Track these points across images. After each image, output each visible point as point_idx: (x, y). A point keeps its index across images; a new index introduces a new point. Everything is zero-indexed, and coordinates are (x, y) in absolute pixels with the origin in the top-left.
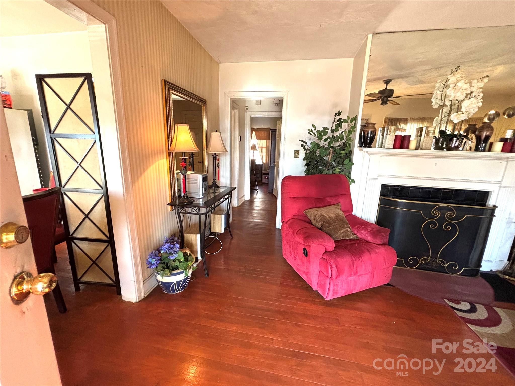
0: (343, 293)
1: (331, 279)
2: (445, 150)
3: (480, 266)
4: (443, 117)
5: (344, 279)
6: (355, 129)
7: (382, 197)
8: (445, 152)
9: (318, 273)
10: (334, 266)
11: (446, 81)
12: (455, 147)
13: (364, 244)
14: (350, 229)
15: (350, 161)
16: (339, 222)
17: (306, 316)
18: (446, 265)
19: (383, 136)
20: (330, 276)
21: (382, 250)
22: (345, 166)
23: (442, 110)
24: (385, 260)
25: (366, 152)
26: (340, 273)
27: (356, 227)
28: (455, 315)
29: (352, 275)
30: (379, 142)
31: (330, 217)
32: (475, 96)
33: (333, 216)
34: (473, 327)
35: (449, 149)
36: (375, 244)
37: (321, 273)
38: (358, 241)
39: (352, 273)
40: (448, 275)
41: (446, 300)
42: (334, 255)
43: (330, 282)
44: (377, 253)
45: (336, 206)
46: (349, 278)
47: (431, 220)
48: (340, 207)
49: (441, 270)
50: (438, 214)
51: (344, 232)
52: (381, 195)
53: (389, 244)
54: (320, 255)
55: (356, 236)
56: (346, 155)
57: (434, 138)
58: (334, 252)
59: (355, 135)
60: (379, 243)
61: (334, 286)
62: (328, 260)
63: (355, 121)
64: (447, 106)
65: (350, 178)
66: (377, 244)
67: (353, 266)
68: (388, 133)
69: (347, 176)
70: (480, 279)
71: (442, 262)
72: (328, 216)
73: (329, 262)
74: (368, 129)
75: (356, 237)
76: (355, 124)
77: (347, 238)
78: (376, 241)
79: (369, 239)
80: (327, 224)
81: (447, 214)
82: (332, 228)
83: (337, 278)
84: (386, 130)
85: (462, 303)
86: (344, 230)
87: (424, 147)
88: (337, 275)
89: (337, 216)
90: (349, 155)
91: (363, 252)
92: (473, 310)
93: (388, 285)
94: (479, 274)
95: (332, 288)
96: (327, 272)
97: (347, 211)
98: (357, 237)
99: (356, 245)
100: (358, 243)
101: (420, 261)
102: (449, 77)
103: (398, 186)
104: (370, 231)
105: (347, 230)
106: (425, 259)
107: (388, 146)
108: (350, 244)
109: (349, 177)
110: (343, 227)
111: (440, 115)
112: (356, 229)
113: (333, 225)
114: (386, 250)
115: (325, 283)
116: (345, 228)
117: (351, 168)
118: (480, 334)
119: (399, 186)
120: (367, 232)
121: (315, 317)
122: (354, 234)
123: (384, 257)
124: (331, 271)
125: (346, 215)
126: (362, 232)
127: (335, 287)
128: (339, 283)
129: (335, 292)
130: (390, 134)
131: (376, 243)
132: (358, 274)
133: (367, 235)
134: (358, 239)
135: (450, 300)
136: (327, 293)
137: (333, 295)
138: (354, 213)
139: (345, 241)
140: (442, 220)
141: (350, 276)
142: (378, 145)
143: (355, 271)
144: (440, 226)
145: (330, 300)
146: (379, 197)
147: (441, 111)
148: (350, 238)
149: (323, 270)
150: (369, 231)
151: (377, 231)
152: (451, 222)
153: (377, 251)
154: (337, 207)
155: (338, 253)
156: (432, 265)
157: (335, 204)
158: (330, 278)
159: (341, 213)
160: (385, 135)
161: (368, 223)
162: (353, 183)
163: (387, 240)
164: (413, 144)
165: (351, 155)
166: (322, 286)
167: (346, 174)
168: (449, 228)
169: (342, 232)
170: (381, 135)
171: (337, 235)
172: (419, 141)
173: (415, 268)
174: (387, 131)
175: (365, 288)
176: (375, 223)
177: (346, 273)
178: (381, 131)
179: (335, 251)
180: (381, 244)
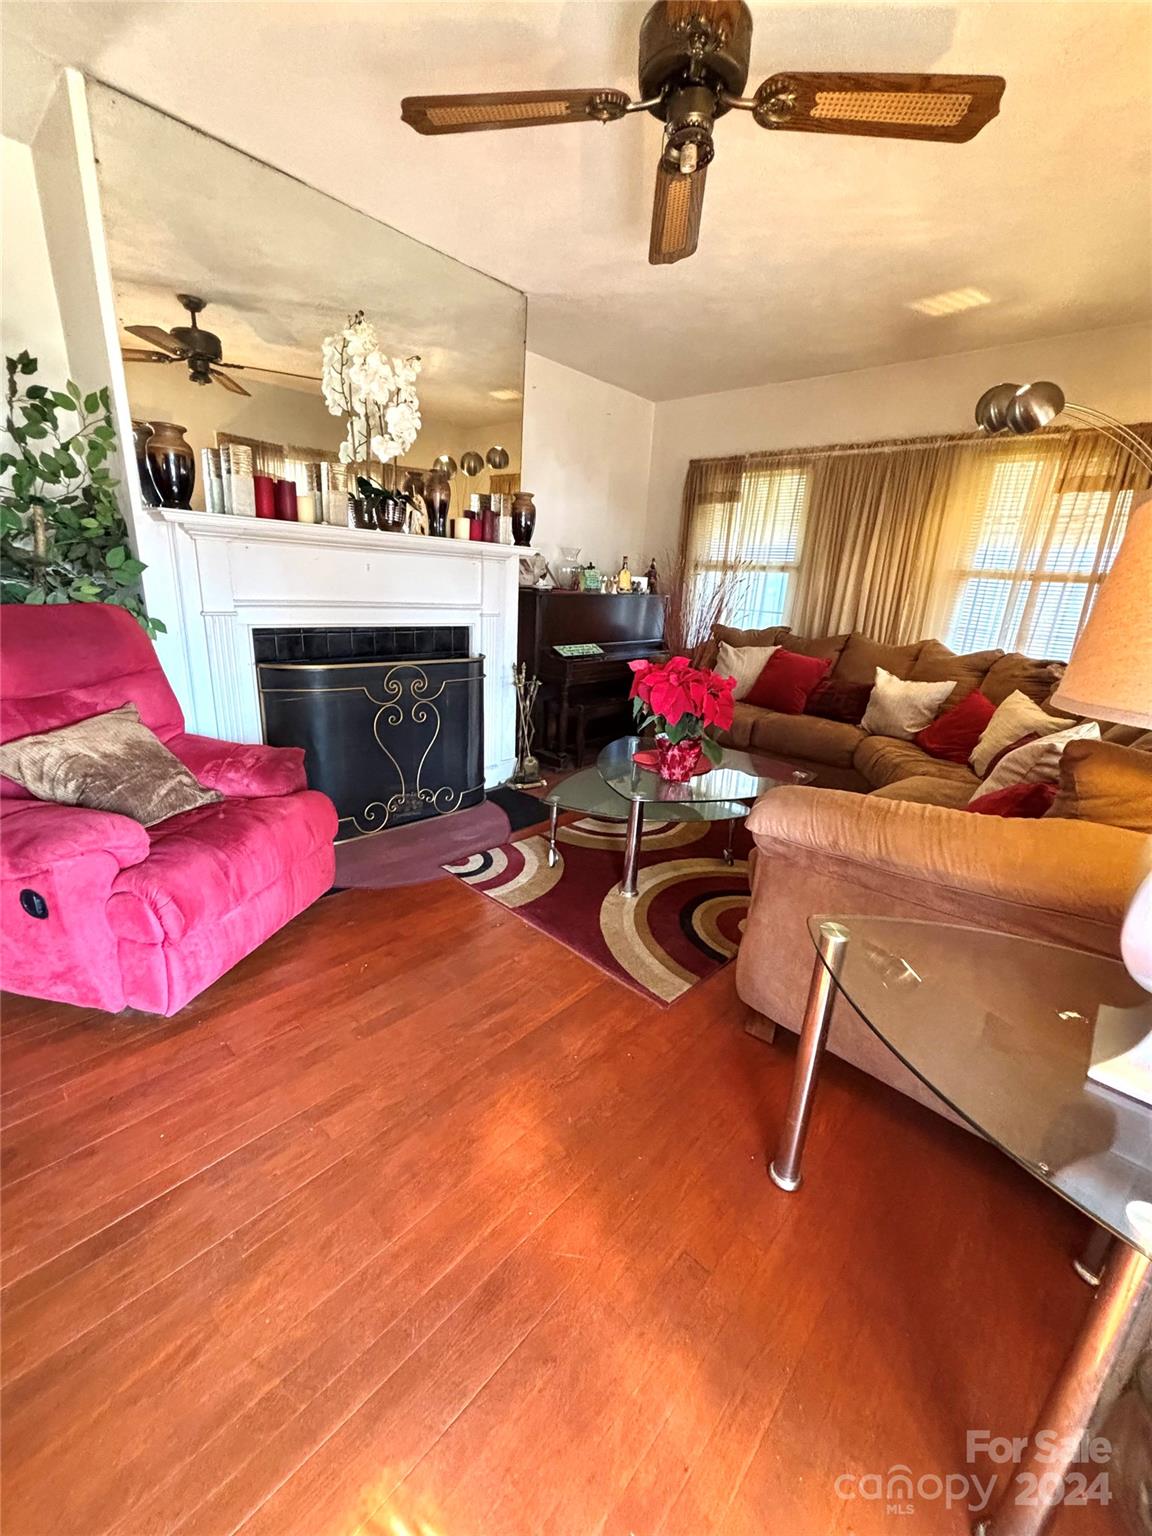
0: (220, 966)
1: (166, 944)
2: (378, 529)
3: (482, 780)
4: (357, 444)
5: (211, 926)
6: (114, 441)
7: (262, 665)
8: (378, 535)
9: (115, 951)
10: (163, 901)
11: (344, 347)
12: (394, 522)
13: (246, 807)
14: (190, 776)
15: (129, 555)
16: (145, 764)
17: (111, 1106)
18: (434, 799)
19: (219, 476)
20: (160, 937)
21: (296, 805)
22: (114, 574)
23: (352, 424)
24: (309, 828)
25: (176, 524)
26: (188, 911)
27: (208, 766)
28: (464, 888)
29: (232, 905)
30: (212, 495)
31: (105, 756)
32: (405, 401)
33: (116, 749)
34: (491, 893)
35: (385, 527)
36: (272, 799)
37: (126, 946)
38: (224, 806)
39: (231, 898)
40: (439, 817)
41: (446, 867)
42: (154, 869)
43: (166, 957)
44: (283, 818)
45: (118, 716)
46: (225, 918)
47: (389, 704)
48: (132, 717)
49: (428, 811)
50: (396, 687)
51: (173, 790)
52: (259, 660)
53: (312, 785)
54: (103, 887)
55: (213, 792)
56: (107, 534)
57: (349, 500)
58: (153, 861)
59: (121, 460)
60: (284, 792)
61: (183, 959)
62: (136, 893)
63: (108, 409)
64: (358, 415)
65: (145, 617)
66: (280, 796)
67: (226, 874)
68: (233, 468)
69: (134, 610)
70: (488, 805)
71: (427, 794)
72: (97, 751)
73: (143, 898)
74: (162, 443)
75: (215, 797)
76: (108, 420)
77: (188, 808)
78: (276, 790)
79: (255, 788)
80: (103, 781)
81: (415, 685)
82: (125, 789)
83: (184, 932)
84: (223, 458)
85: (471, 858)
86: (171, 783)
87: (332, 518)
88: (184, 921)
89: (133, 745)
90: (119, 533)
91: (245, 828)
92: (488, 862)
93: (333, 891)
94: (485, 796)
95: (176, 972)
96: (146, 928)
97: (164, 726)
98: (218, 797)
99: (221, 816)
100: (224, 812)
101: (388, 809)
102: (347, 334)
103: (297, 630)
104: (253, 766)
105: (180, 782)
106: (396, 800)
107: (241, 508)
108: (202, 821)
109: (142, 614)
110: (164, 777)
111: (350, 437)
112: (208, 772)
113: (125, 778)
114: (307, 804)
115: (149, 969)
116: (172, 778)
117: (139, 583)
118: (503, 898)
119: (300, 629)
120: (243, 772)
121: (143, 1090)
122: (205, 790)
123: (306, 823)
124: (160, 919)
125: (167, 739)
126: (231, 775)
127: (190, 963)
128: (196, 945)
129: (191, 978)
130: (238, 472)
131: (278, 793)
132: (250, 894)
133: (246, 781)
134: (222, 799)
135: (453, 863)
136: (165, 996)
137: (189, 989)
138: (190, 728)
139: (183, 816)
140: (406, 701)
141: (227, 909)
142: (213, 507)
143: (237, 891)
144: (407, 714)
145: (183, 1009)
146: (254, 667)
147: (349, 425)
148: (198, 805)
149: (129, 930)
150: (250, 768)
151: (271, 760)
152: (424, 701)
153: (284, 812)
154: (122, 716)
155: (167, 857)
156: (412, 810)
157: (113, 710)
158: (163, 943)
159: (146, 735)
160: (224, 473)
161: (242, 745)
162: (160, 631)
163: (303, 778)
164: (306, 508)
165: (125, 534)
166: (142, 985)
167: (127, 603)
168: (423, 715)
169: (163, 792)
170: (212, 473)
171: (149, 808)
172: (318, 503)
173: (383, 828)
174: (228, 461)
175: (278, 926)
176: (262, 743)
177: (211, 907)
178: (210, 461)
179: (156, 857)
180: (291, 791)
